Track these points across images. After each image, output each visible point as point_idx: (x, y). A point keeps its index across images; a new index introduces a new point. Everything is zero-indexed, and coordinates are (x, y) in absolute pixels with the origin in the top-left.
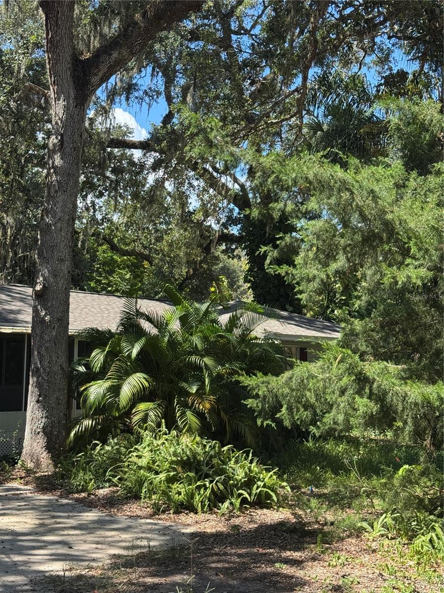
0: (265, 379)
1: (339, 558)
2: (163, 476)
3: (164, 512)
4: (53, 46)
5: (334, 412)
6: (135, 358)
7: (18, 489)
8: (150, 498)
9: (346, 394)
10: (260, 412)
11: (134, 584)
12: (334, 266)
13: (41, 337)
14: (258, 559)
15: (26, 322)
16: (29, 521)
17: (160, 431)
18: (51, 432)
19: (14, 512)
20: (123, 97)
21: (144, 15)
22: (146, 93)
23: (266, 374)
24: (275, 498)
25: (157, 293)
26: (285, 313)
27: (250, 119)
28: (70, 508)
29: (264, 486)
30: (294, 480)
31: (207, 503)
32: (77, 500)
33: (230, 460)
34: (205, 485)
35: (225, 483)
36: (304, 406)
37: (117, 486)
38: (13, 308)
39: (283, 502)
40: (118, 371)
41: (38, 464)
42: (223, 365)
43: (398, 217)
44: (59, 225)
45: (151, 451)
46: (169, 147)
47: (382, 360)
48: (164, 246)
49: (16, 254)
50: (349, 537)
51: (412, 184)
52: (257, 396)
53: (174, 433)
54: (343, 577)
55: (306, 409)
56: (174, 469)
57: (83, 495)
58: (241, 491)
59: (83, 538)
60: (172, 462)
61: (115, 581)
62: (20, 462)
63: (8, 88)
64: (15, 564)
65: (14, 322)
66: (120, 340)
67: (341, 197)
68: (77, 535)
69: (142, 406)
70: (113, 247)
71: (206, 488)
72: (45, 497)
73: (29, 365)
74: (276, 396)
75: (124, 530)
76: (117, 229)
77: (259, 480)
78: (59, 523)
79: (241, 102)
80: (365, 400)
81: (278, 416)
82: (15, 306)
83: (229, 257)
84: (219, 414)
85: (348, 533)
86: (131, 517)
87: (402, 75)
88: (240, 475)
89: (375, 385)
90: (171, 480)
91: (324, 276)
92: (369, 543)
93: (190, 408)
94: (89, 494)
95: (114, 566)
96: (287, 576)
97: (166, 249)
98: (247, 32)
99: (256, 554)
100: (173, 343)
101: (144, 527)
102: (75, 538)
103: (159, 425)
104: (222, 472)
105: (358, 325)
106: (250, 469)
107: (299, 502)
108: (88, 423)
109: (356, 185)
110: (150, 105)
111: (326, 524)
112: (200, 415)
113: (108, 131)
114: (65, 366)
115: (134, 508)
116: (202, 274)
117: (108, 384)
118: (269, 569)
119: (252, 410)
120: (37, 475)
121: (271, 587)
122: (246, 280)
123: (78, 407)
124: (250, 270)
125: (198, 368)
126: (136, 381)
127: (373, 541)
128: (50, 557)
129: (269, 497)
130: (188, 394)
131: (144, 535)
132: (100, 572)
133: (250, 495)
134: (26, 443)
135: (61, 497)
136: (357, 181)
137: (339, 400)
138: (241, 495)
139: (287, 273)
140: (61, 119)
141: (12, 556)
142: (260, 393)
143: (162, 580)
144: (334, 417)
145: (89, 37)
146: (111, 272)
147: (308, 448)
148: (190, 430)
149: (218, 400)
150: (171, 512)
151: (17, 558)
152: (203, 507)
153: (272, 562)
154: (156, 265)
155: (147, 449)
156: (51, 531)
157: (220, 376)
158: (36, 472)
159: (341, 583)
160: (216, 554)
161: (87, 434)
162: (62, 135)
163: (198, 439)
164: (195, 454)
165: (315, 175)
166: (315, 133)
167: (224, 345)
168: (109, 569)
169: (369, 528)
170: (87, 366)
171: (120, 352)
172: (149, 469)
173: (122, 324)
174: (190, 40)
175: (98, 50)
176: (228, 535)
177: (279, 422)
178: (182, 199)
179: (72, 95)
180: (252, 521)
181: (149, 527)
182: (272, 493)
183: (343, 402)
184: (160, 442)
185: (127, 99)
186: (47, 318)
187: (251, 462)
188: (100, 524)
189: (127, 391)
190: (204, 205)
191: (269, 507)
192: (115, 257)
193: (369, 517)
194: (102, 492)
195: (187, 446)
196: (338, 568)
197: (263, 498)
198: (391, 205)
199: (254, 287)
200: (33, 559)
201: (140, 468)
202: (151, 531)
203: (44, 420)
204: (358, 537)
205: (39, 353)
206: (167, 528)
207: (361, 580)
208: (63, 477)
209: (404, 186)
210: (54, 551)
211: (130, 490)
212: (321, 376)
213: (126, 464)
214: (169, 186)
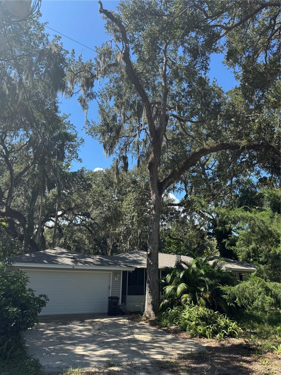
0: (229, 288)
1: (266, 361)
2: (194, 323)
3: (195, 337)
4: (152, 179)
5: (257, 301)
6: (182, 278)
7: (144, 325)
8: (190, 331)
9: (261, 294)
10: (228, 300)
11: (187, 367)
12: (251, 247)
13: (150, 270)
14: (233, 359)
15: (145, 264)
16: (148, 337)
17: (191, 305)
18: (154, 304)
19: (143, 333)
20: (172, 191)
21: (178, 168)
22: (179, 189)
23: (229, 286)
24: (237, 334)
25: (186, 253)
26: (232, 260)
27: (213, 195)
28: (162, 333)
29: (232, 329)
30: (243, 326)
31: (211, 334)
32: (164, 330)
33: (218, 318)
34: (210, 327)
35: (217, 327)
36: (245, 298)
37: (177, 325)
38: (140, 259)
39: (240, 336)
40: (175, 282)
41: (150, 316)
42: (212, 281)
43: (273, 229)
44: (154, 232)
45: (189, 313)
46: (187, 205)
47: (274, 281)
48: (187, 236)
49: (140, 240)
50: (268, 352)
51: (276, 216)
52: (226, 294)
53: (197, 306)
54: (268, 370)
55: (246, 300)
56: (198, 320)
57: (166, 328)
58: (223, 330)
59: (167, 345)
60: (197, 318)
61: (180, 365)
62: (144, 314)
63: (139, 192)
64: (145, 354)
65: (141, 264)
66: (176, 271)
67: (251, 222)
68: (165, 344)
69: (185, 296)
70: (171, 237)
71: (210, 329)
72: (153, 328)
73: (146, 279)
74: (234, 294)
75: (182, 343)
76: (171, 231)
77: (230, 326)
78: (159, 339)
79: (210, 191)
80: (269, 297)
81: (235, 302)
82: (141, 258)
83: (210, 240)
84: (212, 299)
85: (267, 350)
86: (183, 338)
87: (265, 178)
88: (222, 324)
89: (273, 292)
90: (197, 325)
91: (247, 250)
92: (277, 355)
93: (202, 297)
94: (168, 328)
95: (180, 358)
96: (245, 368)
97: (188, 237)
98: (210, 169)
99: (232, 357)
100: (193, 272)
101: (189, 343)
102: (165, 345)
103: (191, 303)
104: (216, 322)
105: (262, 267)
106: (226, 322)
107: (246, 335)
108: (166, 301)
109: (256, 219)
110: (180, 193)
111: (258, 346)
112: (205, 299)
113: (168, 201)
114: (158, 280)
115: (184, 335)
116: (201, 246)
117: (172, 287)
118: (238, 364)
119: (225, 299)
120: (150, 319)
121: (239, 372)
122: (216, 248)
123: (162, 294)
124: (218, 245)
125: (203, 281)
126: (182, 287)
127: (279, 354)
128: (156, 353)
129: (234, 333)
130: (200, 291)
131: (188, 346)
132: (174, 360)
133: (227, 332)
134: (146, 307)
135: (158, 328)
136: (256, 217)
137: (259, 297)
138: (224, 332)
139: (234, 249)
140: (154, 200)
141: (144, 351)
142: (228, 293)
143: (197, 366)
144: (257, 303)
145: (162, 176)
146: (170, 246)
147: (247, 313)
148: (202, 305)
149: (211, 294)
150: (198, 337)
151: (145, 352)
152: (210, 336)
153: (239, 361)
154: (185, 243)
155: (187, 312)
156: (156, 342)
157: (211, 285)
158: (149, 318)
159: (268, 372)
160: (217, 356)
161: (166, 305)
162: (155, 205)
163: (205, 309)
164: (205, 315)
165: (241, 216)
166: (236, 198)
167: (212, 273)
168: (178, 359)
169: (276, 349)
170: (165, 280)
171: (176, 275)
172: (189, 320)
173: (176, 265)
174: (192, 173)
175: (165, 179)
176: (220, 348)
177: (236, 304)
178: (192, 221)
179: (157, 192)
180: (229, 343)
181: (190, 343)
182: (235, 332)
183: (260, 297)
184: (192, 310)
185: (173, 191)
186: (151, 263)
187: (226, 319)
188: (173, 340)
189: (179, 290)
190: (200, 223)
191: (235, 337)
192: (171, 240)
193: (275, 344)
194: (173, 327)
195: (202, 311)
196: (266, 365)
197: (232, 334)
198: (269, 224)
199: (220, 251)
200: (151, 353)
201: (186, 319)
202: (191, 344)
203: (151, 299)
204: (272, 352)
205: (149, 275)
206: (197, 343)
207: (276, 372)
208: (159, 321)
209: (273, 217)
210: (157, 350)
211: (182, 327)
212: (251, 287)
213: (180, 317)
214: (188, 218)
